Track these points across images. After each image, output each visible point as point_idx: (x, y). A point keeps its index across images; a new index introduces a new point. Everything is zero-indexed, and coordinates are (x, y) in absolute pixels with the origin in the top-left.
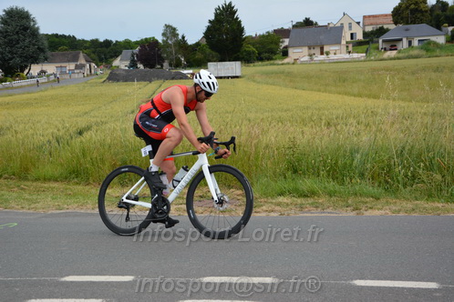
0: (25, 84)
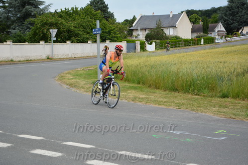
0: (240, 39)
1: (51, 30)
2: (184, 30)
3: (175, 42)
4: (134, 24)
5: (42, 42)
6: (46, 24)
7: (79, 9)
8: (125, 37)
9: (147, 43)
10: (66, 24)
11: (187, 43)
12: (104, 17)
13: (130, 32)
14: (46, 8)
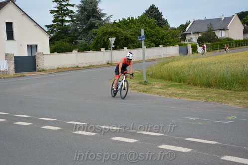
1: (110, 39)
2: (235, 32)
3: (226, 43)
4: (187, 29)
5: (102, 50)
6: (106, 33)
7: (135, 19)
8: (178, 42)
9: (198, 46)
10: (123, 32)
11: (239, 44)
12: (158, 24)
13: (184, 37)
14: (107, 19)
